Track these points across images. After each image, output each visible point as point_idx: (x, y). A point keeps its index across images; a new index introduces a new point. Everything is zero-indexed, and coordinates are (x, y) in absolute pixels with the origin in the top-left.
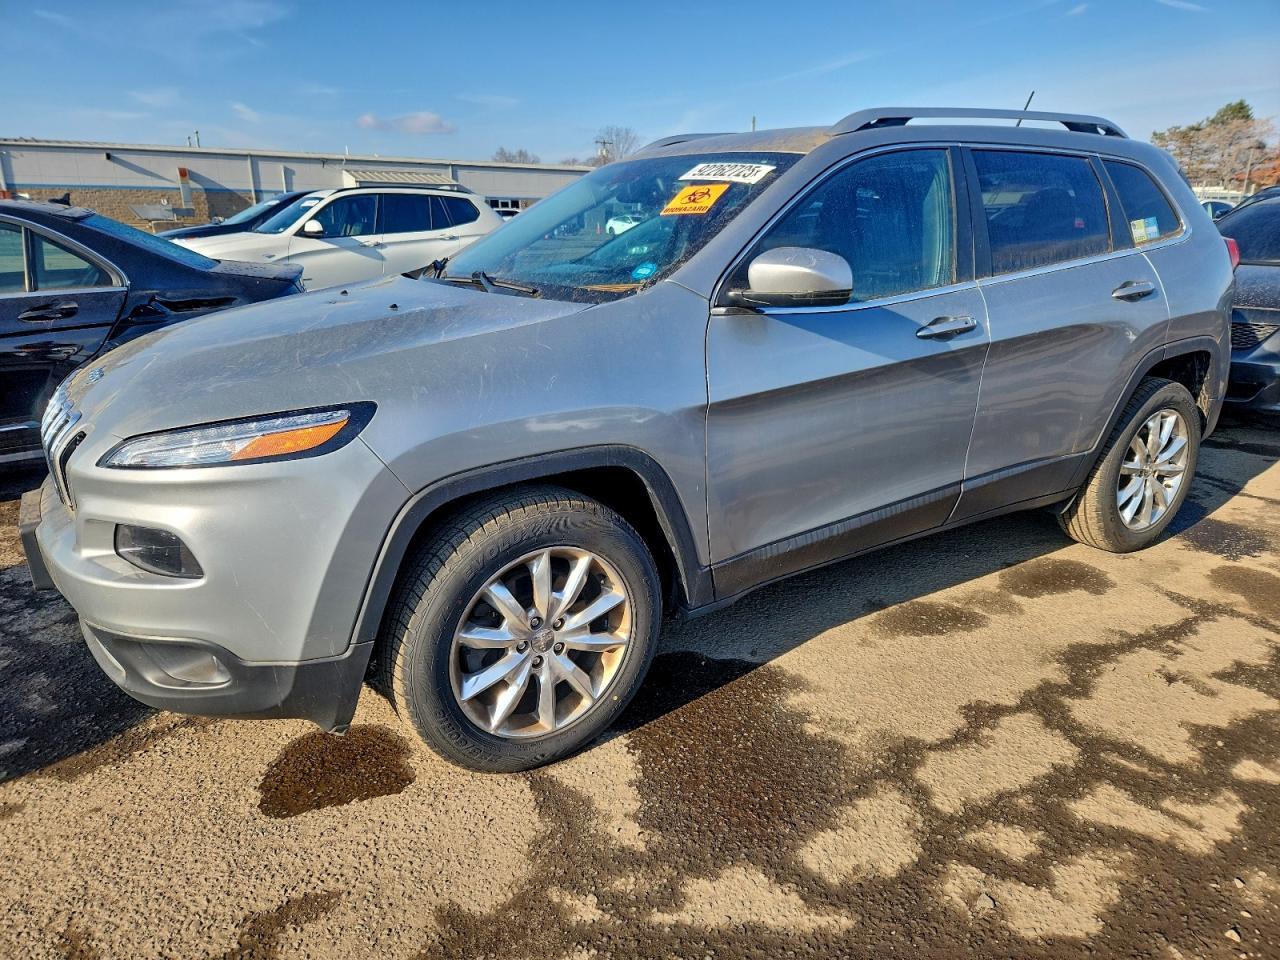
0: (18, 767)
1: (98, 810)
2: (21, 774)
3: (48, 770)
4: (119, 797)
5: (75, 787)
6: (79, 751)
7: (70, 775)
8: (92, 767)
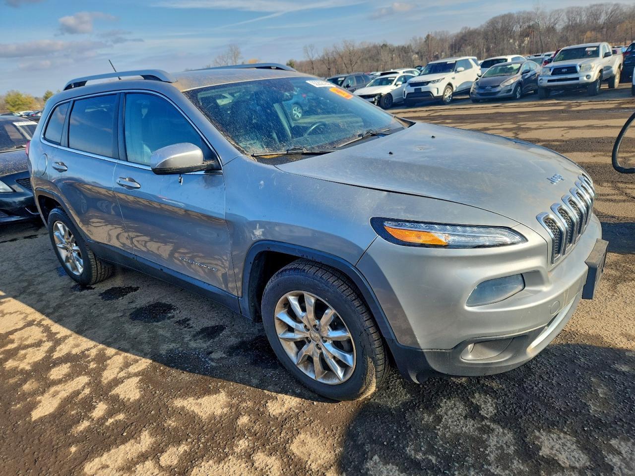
0: (619, 354)
1: (593, 318)
2: (618, 350)
3: (607, 345)
4: (583, 319)
5: (598, 331)
6: (590, 346)
7: (598, 337)
8: (587, 336)
